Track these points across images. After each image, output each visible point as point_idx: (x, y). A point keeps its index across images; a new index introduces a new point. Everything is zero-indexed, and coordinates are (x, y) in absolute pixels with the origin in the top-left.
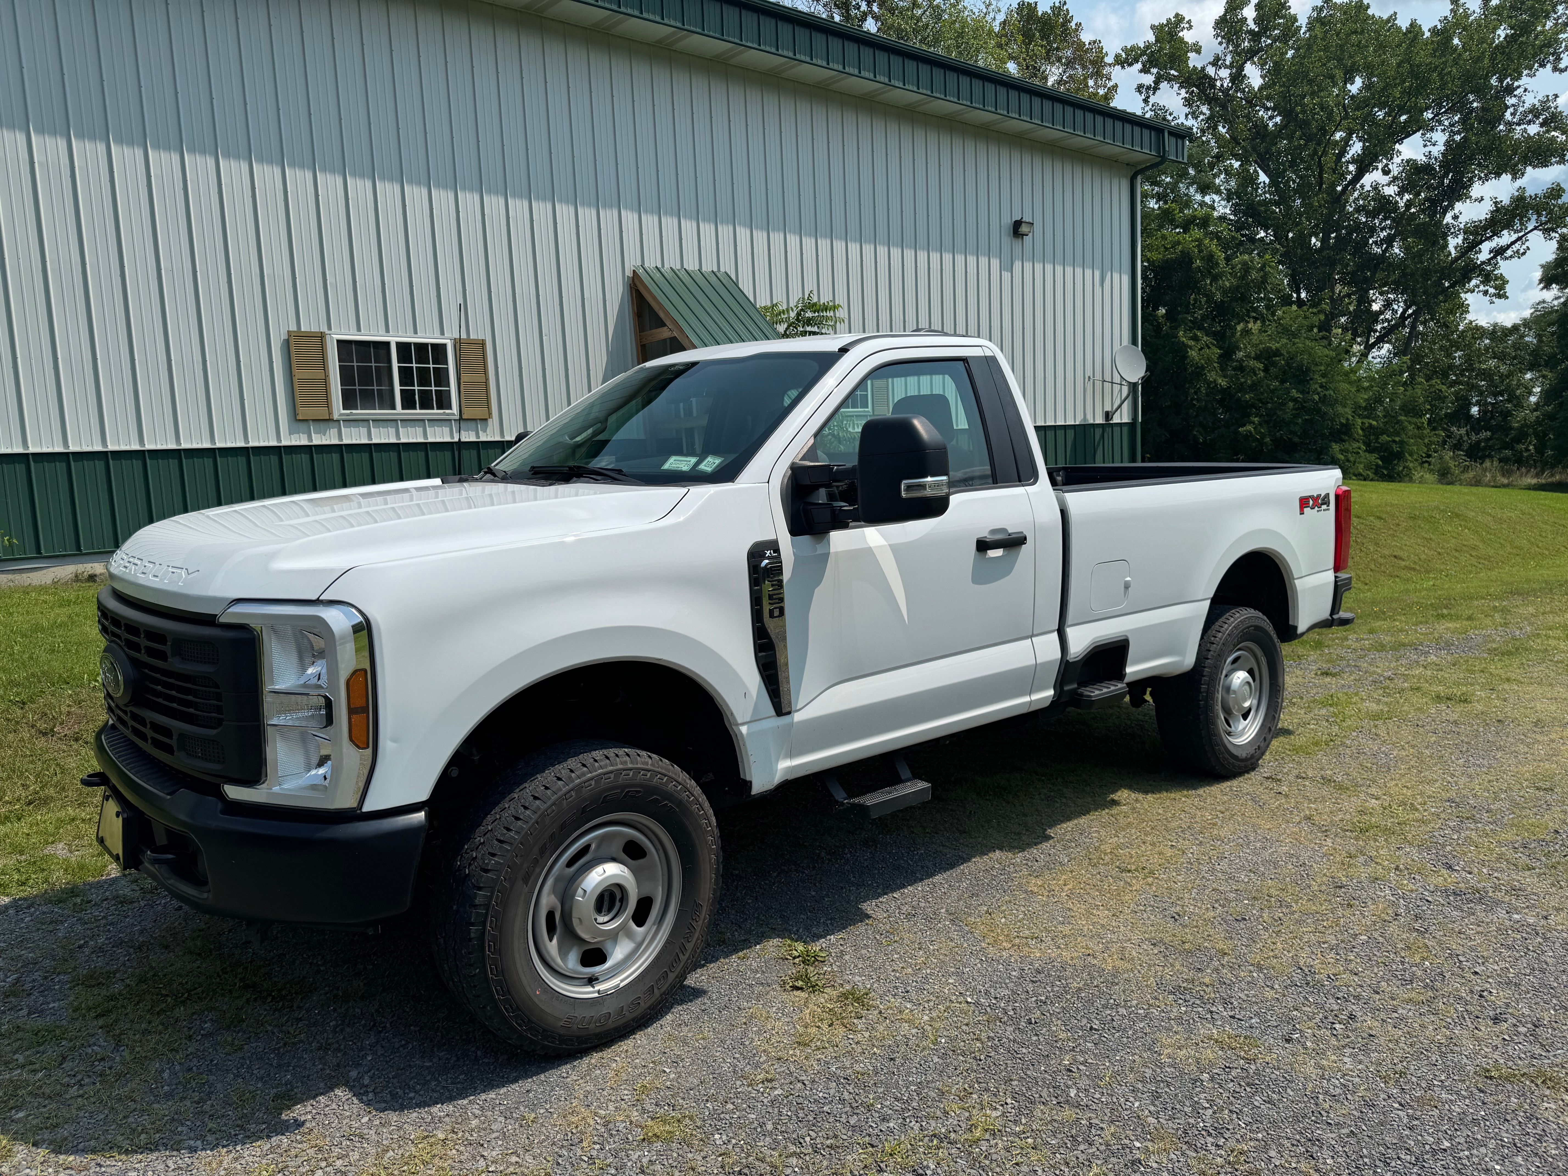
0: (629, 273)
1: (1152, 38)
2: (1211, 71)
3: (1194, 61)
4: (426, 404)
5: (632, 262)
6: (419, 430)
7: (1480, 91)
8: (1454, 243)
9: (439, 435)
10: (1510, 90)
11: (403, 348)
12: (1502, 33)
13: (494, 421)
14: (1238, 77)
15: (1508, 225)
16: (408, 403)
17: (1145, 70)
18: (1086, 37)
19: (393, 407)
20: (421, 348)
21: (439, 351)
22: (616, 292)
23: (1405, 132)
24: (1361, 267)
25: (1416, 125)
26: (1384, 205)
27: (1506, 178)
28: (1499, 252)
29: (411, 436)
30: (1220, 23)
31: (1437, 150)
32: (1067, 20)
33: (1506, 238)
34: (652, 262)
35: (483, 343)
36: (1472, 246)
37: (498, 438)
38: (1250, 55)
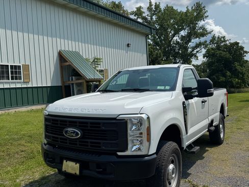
0: (58, 51)
1: (136, 10)
2: (147, 17)
3: (144, 15)
4: (16, 79)
5: (59, 49)
6: (15, 85)
7: (192, 24)
8: (190, 50)
9: (19, 86)
10: (197, 24)
11: (12, 66)
12: (195, 14)
13: (30, 83)
14: (152, 19)
15: (198, 47)
16: (12, 79)
17: (135, 16)
18: (125, 9)
19: (9, 79)
20: (15, 66)
21: (19, 67)
22: (56, 55)
23: (181, 30)
24: (175, 54)
25: (183, 29)
26: (178, 43)
27: (198, 39)
28: (197, 52)
29: (13, 86)
30: (148, 8)
31: (186, 33)
32: (121, 6)
33: (198, 49)
34: (63, 49)
35: (28, 65)
36: (193, 50)
37: (31, 86)
38: (154, 14)
